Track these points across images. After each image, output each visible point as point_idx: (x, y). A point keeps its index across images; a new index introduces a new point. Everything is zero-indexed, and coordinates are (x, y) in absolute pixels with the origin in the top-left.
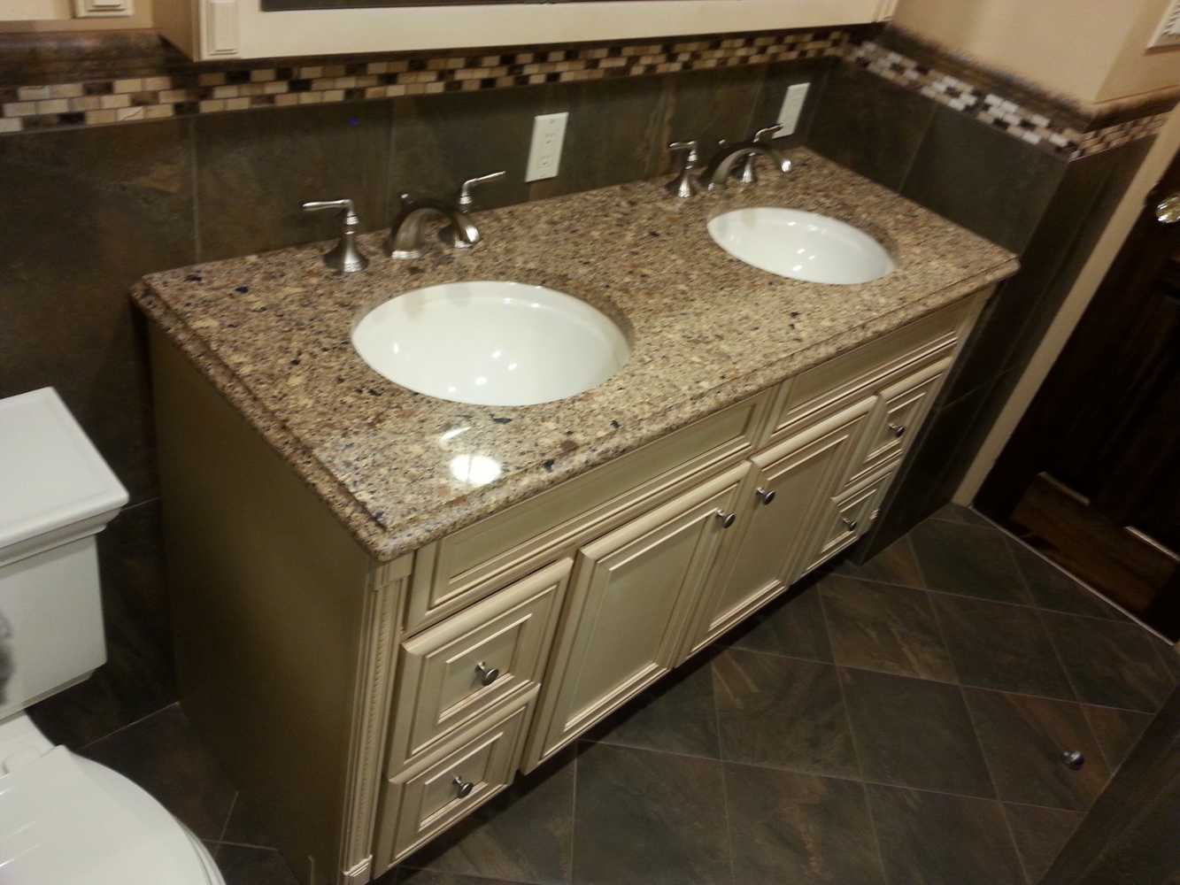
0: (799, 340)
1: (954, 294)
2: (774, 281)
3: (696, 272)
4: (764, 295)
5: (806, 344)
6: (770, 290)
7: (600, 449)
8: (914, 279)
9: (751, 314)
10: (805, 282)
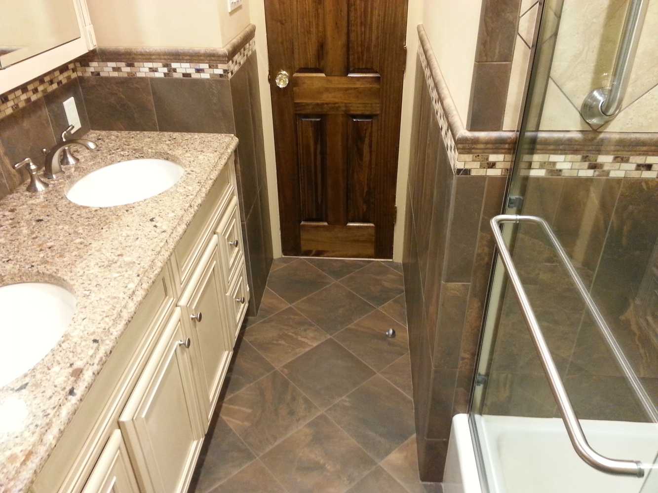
0: (164, 232)
1: (220, 167)
2: (128, 208)
3: (80, 228)
4: (127, 218)
5: (169, 231)
6: (129, 214)
7: (96, 361)
8: (197, 170)
9: (129, 233)
10: (145, 200)
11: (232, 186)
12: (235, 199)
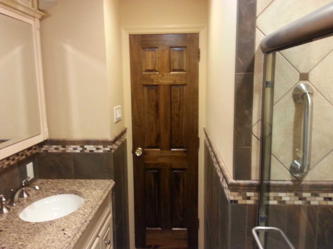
0: (69, 237)
1: (104, 198)
2: (51, 223)
3: (23, 235)
4: (50, 229)
5: (72, 237)
6: (51, 226)
8: (91, 200)
9: (49, 238)
10: (61, 218)
11: (109, 209)
12: (111, 215)
